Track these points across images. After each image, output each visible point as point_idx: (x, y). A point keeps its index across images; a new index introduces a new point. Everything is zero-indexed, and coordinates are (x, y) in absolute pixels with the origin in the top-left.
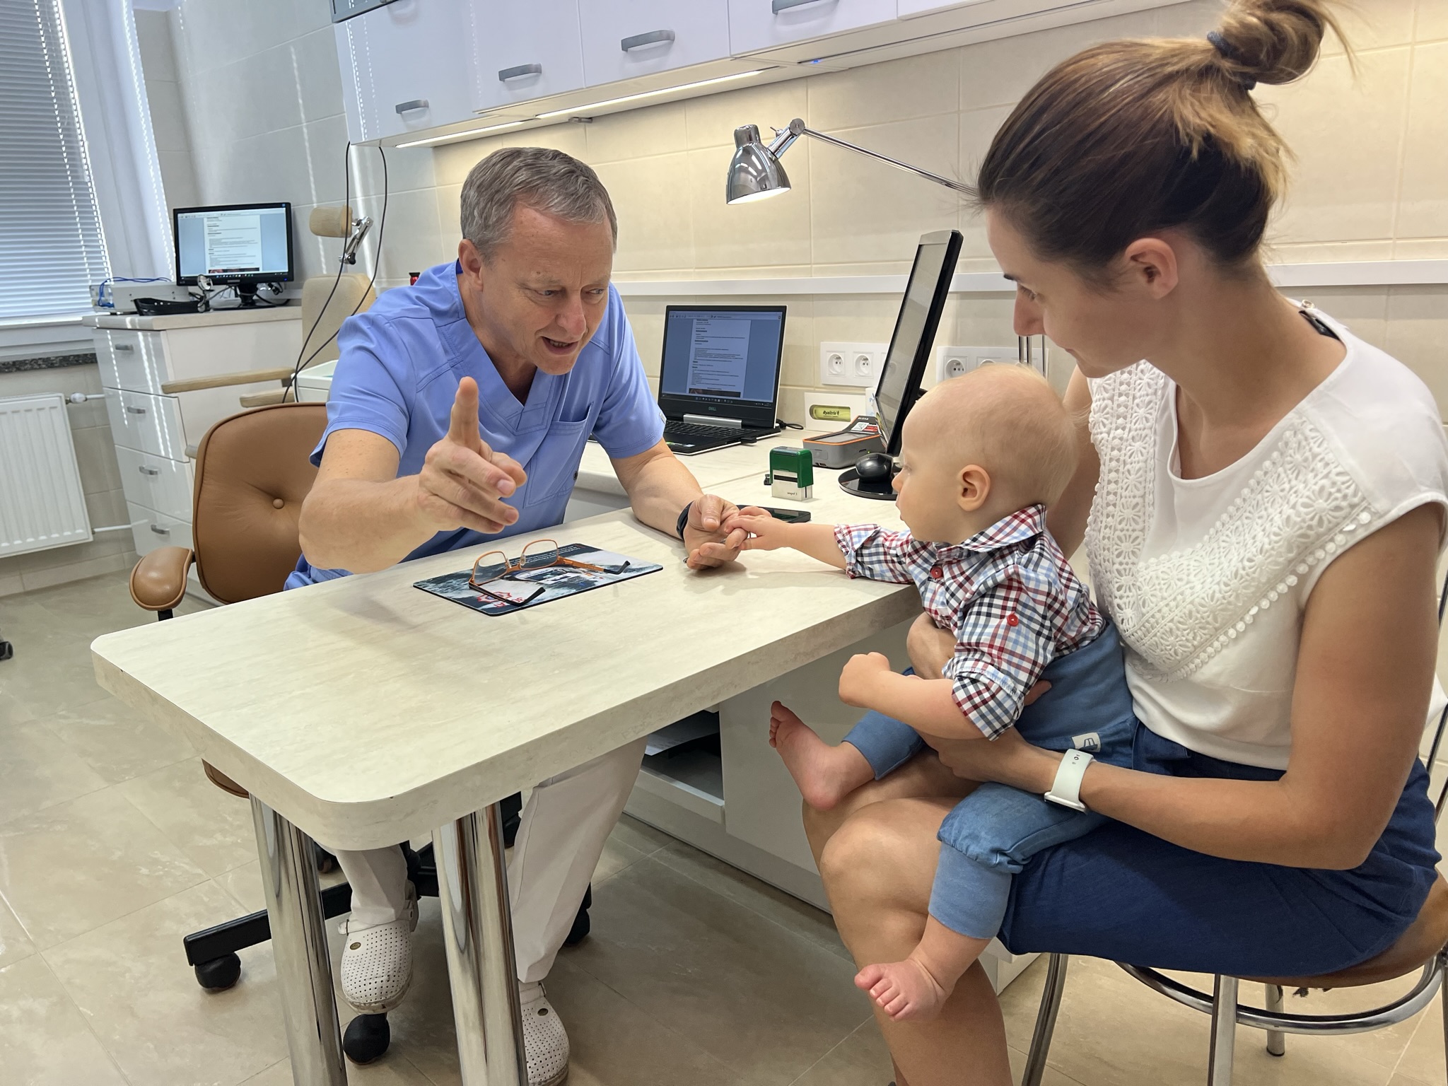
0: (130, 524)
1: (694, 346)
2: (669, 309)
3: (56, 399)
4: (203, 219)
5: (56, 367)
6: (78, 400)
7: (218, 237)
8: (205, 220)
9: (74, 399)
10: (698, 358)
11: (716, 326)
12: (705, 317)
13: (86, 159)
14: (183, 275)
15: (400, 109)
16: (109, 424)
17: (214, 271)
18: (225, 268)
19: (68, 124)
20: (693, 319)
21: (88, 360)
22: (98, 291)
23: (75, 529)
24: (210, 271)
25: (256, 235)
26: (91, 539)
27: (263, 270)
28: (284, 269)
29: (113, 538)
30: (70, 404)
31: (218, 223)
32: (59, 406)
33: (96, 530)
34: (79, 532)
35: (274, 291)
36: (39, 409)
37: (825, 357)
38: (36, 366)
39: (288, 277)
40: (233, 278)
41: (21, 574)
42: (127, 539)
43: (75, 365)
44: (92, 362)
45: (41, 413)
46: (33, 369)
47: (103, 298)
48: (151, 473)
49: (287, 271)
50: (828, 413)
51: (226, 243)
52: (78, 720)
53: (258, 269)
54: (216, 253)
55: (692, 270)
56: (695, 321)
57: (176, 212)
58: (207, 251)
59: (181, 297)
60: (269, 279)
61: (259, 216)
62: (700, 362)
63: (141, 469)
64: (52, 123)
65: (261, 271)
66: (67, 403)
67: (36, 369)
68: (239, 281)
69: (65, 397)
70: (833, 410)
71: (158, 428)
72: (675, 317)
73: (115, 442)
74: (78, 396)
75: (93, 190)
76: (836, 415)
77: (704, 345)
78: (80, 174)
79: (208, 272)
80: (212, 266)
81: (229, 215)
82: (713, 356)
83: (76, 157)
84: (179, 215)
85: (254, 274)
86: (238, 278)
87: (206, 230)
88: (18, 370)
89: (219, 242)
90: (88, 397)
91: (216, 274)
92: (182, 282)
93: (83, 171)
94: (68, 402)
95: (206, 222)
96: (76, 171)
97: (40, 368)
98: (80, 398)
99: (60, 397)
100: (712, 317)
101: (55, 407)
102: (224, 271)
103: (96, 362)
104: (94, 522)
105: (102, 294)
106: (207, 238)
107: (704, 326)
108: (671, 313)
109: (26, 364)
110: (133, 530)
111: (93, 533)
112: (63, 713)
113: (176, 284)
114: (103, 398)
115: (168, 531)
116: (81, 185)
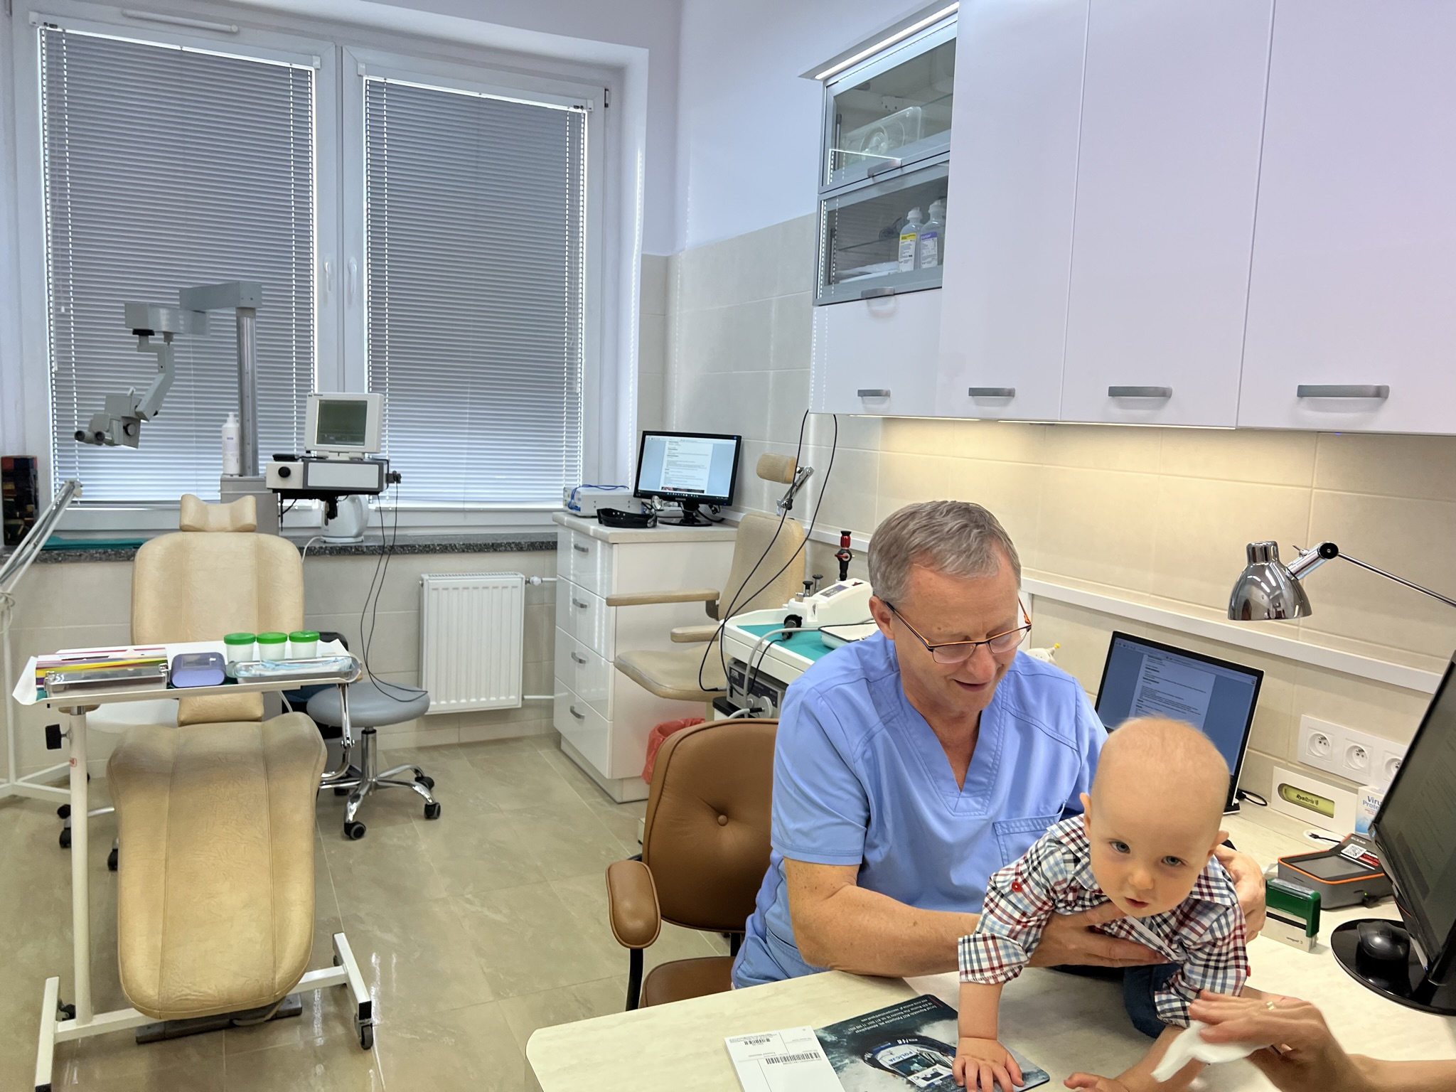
0: (553, 694)
1: (1140, 683)
2: (1116, 635)
3: (518, 580)
4: (665, 442)
5: (524, 551)
6: (535, 583)
7: (675, 459)
8: (667, 443)
9: (533, 582)
10: (1144, 697)
11: (1169, 669)
12: (1159, 656)
13: (581, 375)
14: (640, 488)
15: (862, 393)
16: (555, 603)
17: (665, 489)
18: (676, 487)
19: (573, 344)
20: (1143, 654)
21: (549, 546)
22: (570, 493)
23: (509, 695)
24: (662, 488)
25: (707, 462)
26: (520, 706)
27: (707, 493)
28: (725, 494)
29: (537, 705)
30: (528, 584)
31: (677, 447)
32: (520, 586)
33: (526, 697)
34: (511, 699)
35: (713, 511)
36: (504, 587)
37: (1305, 734)
38: (509, 548)
39: (727, 502)
40: (681, 496)
41: (459, 728)
42: (549, 707)
43: (539, 550)
44: (552, 549)
45: (505, 590)
46: (506, 550)
47: (573, 501)
48: (581, 661)
49: (728, 496)
50: (1303, 799)
51: (680, 465)
52: (480, 909)
53: (703, 492)
54: (671, 473)
55: (1148, 595)
56: (1146, 657)
57: (645, 434)
58: (663, 471)
59: (635, 509)
60: (711, 501)
61: (712, 445)
62: (1145, 703)
63: (573, 655)
64: (560, 343)
65: (705, 494)
66: (526, 584)
67: (508, 551)
68: (685, 500)
69: (526, 578)
70: (1309, 797)
71: (597, 623)
72: (1122, 646)
73: (557, 623)
74: (536, 580)
75: (582, 400)
76: (1315, 804)
77: (1153, 686)
78: (574, 386)
79: (661, 488)
80: (665, 484)
81: (688, 441)
82: (1164, 700)
83: (574, 371)
84: (647, 437)
85: (699, 496)
86: (685, 497)
87: (667, 452)
88: (495, 550)
89: (674, 464)
90: (544, 579)
91: (667, 491)
92: (638, 494)
93: (577, 383)
94: (527, 582)
95: (667, 445)
96: (571, 384)
97: (512, 550)
98: (537, 582)
99: (522, 578)
100: (1167, 658)
101: (516, 587)
102: (675, 489)
103: (556, 549)
104: (525, 691)
105: (573, 497)
106: (666, 459)
107: (1156, 665)
108: (1118, 640)
109: (502, 546)
110: (555, 702)
111: (523, 699)
112: (469, 896)
113: (633, 494)
114: (555, 582)
115: (583, 716)
116: (573, 394)
